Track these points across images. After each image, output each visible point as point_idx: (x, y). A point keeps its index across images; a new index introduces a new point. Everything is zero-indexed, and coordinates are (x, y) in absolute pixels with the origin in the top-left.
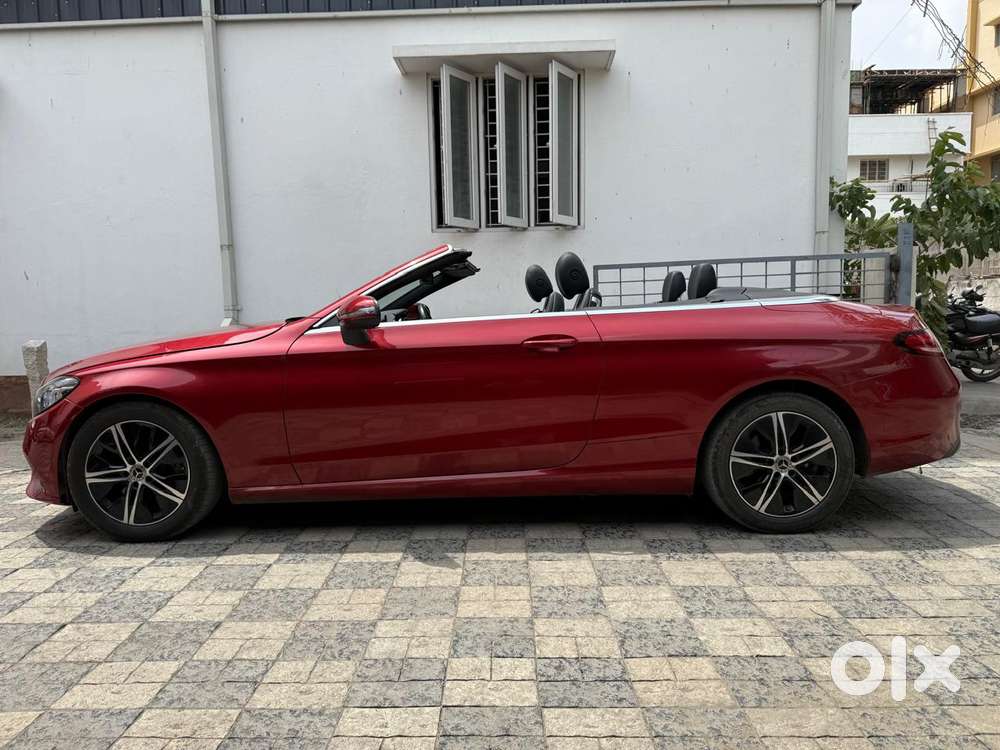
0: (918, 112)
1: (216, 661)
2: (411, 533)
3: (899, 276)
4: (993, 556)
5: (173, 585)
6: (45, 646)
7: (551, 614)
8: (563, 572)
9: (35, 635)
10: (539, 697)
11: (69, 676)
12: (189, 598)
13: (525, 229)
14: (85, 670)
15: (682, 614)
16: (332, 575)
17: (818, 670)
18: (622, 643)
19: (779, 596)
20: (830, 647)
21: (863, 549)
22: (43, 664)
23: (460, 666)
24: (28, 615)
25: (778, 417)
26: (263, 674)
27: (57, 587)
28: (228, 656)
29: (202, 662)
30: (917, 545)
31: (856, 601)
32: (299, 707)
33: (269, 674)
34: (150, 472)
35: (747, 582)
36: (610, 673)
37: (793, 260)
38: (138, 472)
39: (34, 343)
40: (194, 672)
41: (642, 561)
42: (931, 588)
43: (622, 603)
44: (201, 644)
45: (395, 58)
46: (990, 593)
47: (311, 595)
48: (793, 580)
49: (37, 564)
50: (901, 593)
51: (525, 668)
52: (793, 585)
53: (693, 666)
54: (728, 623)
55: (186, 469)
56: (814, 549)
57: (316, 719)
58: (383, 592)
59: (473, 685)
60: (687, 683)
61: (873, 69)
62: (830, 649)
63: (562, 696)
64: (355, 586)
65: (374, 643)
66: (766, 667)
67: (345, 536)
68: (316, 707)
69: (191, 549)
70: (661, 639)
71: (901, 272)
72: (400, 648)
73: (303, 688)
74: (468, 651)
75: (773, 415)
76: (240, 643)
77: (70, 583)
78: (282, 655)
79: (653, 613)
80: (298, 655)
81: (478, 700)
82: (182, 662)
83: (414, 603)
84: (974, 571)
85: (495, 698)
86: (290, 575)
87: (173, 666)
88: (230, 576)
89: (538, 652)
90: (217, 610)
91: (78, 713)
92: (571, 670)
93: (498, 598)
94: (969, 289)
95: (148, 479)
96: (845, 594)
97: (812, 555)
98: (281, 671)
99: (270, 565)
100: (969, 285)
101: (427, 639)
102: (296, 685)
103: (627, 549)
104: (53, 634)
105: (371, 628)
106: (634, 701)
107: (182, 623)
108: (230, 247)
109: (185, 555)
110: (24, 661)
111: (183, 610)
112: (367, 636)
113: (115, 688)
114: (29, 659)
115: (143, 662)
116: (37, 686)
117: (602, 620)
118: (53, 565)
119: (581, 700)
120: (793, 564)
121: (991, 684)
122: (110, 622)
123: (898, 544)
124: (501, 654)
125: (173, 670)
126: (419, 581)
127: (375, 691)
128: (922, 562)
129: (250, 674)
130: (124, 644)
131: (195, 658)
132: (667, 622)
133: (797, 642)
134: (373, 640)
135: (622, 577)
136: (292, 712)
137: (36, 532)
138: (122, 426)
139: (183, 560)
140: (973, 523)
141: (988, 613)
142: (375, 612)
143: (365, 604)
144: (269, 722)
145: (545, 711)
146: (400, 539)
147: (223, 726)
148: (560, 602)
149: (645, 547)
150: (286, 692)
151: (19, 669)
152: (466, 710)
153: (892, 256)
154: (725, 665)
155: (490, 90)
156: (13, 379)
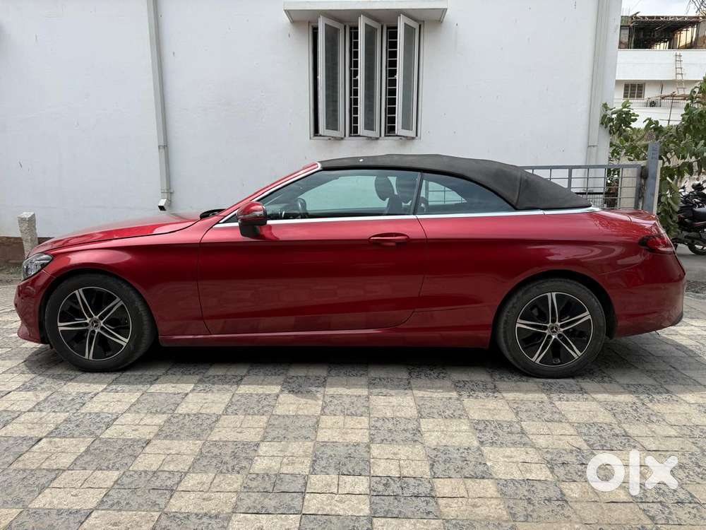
0: (669, 48)
1: (146, 472)
2: (287, 370)
3: (647, 181)
4: (701, 401)
5: (119, 408)
6: (27, 455)
7: (383, 440)
8: (394, 406)
9: (20, 446)
10: (371, 509)
11: (43, 481)
12: (129, 419)
13: (377, 139)
14: (53, 476)
15: (476, 443)
16: (231, 403)
17: (570, 492)
18: (432, 465)
19: (546, 431)
20: (579, 473)
21: (608, 393)
22: (24, 470)
23: (317, 481)
24: (15, 429)
25: (552, 296)
26: (178, 484)
27: (37, 407)
28: (154, 468)
29: (136, 472)
30: (647, 391)
31: (600, 436)
32: (202, 511)
33: (182, 483)
34: (103, 323)
35: (524, 418)
36: (422, 490)
37: (571, 168)
38: (95, 323)
39: (27, 215)
40: (130, 480)
41: (450, 398)
42: (654, 427)
43: (435, 433)
44: (136, 457)
45: (285, 11)
46: (697, 433)
47: (214, 419)
48: (557, 416)
49: (25, 388)
50: (633, 430)
51: (362, 484)
52: (556, 421)
53: (481, 486)
54: (508, 451)
55: (129, 322)
56: (573, 392)
57: (213, 522)
58: (265, 418)
59: (324, 497)
60: (476, 500)
61: (638, 15)
62: (580, 476)
63: (387, 509)
64: (246, 413)
65: (257, 460)
66: (533, 489)
67: (241, 371)
68: (214, 511)
69: (133, 378)
70: (460, 463)
71: (648, 179)
72: (275, 465)
73: (206, 495)
74: (323, 470)
75: (549, 294)
76: (163, 457)
77: (46, 405)
78: (192, 468)
79: (456, 441)
80: (203, 469)
81: (327, 510)
82: (122, 472)
83: (286, 428)
84: (686, 413)
85: (340, 509)
86: (201, 402)
87: (115, 475)
88: (158, 401)
89: (372, 472)
90: (147, 430)
91: (47, 511)
92: (395, 487)
93: (346, 426)
94: (697, 182)
95: (102, 328)
96: (594, 430)
97: (571, 396)
98: (191, 481)
99: (187, 394)
100: (698, 179)
101: (294, 458)
102: (201, 493)
103: (440, 388)
104: (33, 445)
105: (255, 448)
106: (438, 514)
107: (124, 440)
108: (165, 147)
109: (128, 383)
110: (11, 467)
111: (124, 429)
112: (252, 454)
113: (74, 492)
114: (15, 466)
115: (94, 471)
116: (20, 489)
117: (419, 447)
118: (35, 389)
119: (400, 512)
120: (557, 403)
121: (693, 508)
122: (73, 437)
123: (633, 389)
124: (346, 473)
125: (115, 478)
126: (291, 410)
127: (256, 500)
128: (650, 405)
129: (169, 483)
130: (81, 456)
131: (131, 469)
132: (465, 449)
133: (556, 469)
134: (256, 458)
135: (435, 411)
136: (197, 515)
137: (25, 361)
138: (83, 291)
139: (127, 387)
140: (689, 373)
141: (694, 448)
142: (259, 435)
143: (252, 428)
144: (180, 523)
145: (374, 520)
146: (279, 375)
147: (147, 525)
148: (390, 431)
149: (453, 386)
150: (193, 499)
151: (8, 474)
152: (319, 517)
153: (642, 167)
154: (504, 487)
155: (354, 35)
156: (12, 240)
